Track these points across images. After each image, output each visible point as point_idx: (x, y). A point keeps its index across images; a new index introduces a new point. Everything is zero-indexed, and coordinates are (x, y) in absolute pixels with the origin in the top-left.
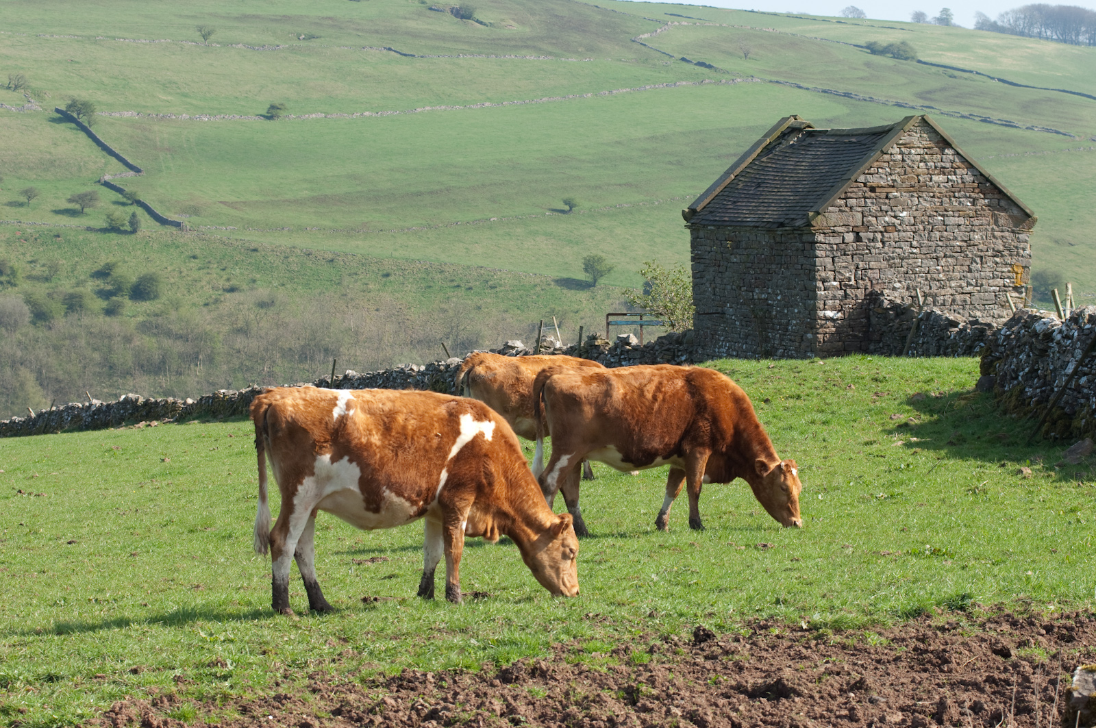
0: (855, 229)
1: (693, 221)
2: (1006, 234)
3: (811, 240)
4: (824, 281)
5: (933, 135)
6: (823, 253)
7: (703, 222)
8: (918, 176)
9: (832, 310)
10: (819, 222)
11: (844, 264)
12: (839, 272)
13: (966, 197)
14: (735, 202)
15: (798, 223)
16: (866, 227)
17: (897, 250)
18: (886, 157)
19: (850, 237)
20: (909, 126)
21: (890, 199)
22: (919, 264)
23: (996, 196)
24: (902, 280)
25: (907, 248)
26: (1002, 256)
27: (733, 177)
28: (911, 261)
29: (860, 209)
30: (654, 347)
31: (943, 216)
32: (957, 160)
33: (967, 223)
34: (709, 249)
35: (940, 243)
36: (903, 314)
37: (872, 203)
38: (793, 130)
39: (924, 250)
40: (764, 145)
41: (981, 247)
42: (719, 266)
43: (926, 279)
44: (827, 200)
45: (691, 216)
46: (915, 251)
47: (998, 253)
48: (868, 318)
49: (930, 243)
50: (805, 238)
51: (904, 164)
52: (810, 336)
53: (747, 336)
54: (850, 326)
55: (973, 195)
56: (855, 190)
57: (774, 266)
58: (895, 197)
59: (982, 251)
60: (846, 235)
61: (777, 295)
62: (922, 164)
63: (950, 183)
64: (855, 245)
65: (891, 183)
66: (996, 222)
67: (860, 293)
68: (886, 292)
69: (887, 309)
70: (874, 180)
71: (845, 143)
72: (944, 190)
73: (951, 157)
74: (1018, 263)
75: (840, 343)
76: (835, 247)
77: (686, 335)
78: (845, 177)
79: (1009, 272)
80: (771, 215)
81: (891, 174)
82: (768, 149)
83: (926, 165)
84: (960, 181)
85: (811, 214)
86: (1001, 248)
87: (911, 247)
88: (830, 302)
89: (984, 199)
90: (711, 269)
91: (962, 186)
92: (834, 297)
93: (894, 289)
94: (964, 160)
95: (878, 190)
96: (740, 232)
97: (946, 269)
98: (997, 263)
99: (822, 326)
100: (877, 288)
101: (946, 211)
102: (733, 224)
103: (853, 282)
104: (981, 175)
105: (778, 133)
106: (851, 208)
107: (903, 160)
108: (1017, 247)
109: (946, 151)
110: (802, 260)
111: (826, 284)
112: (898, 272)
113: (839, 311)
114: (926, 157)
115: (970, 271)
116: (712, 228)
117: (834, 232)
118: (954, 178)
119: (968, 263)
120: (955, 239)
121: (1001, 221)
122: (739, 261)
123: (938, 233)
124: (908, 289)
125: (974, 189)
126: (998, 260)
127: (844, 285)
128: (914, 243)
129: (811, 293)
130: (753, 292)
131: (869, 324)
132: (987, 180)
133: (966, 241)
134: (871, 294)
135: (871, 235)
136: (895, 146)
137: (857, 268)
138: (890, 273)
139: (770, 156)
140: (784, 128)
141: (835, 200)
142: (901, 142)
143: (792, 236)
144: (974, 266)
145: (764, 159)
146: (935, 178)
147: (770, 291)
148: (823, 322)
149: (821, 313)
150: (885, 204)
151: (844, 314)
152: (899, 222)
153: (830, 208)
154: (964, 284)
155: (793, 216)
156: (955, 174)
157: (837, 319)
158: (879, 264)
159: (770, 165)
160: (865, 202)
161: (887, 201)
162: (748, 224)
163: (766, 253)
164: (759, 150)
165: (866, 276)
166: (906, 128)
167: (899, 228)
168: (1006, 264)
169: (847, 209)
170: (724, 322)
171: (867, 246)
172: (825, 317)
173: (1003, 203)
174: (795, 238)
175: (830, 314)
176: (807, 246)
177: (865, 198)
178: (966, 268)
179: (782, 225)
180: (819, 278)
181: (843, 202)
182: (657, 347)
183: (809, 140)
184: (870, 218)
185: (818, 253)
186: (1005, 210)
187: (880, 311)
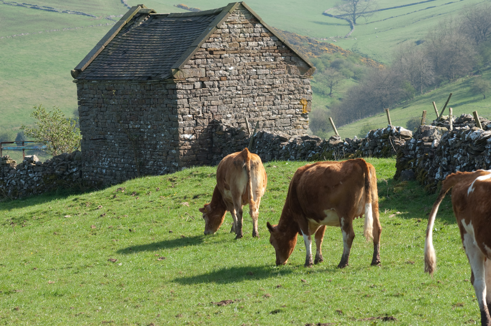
0: (201, 79)
1: (79, 78)
2: (296, 79)
3: (173, 88)
4: (183, 114)
5: (248, 15)
6: (182, 96)
7: (88, 78)
8: (239, 42)
9: (188, 134)
10: (178, 75)
11: (195, 103)
12: (192, 108)
13: (270, 56)
14: (109, 64)
15: (163, 77)
16: (208, 77)
17: (228, 92)
18: (219, 31)
19: (198, 85)
20: (233, 9)
21: (222, 58)
22: (242, 101)
23: (289, 54)
24: (232, 112)
25: (234, 91)
26: (294, 94)
27: (103, 47)
28: (237, 99)
29: (204, 66)
30: (52, 164)
31: (256, 69)
32: (263, 31)
33: (271, 73)
34: (92, 96)
35: (255, 87)
36: (236, 134)
37: (211, 62)
38: (142, 15)
39: (245, 92)
40: (122, 25)
41: (280, 88)
42: (101, 107)
43: (247, 111)
44: (183, 60)
45: (77, 74)
46: (239, 92)
47: (291, 92)
48: (211, 138)
49: (249, 87)
50: (168, 86)
51: (231, 35)
52: (174, 151)
53: (124, 153)
54: (200, 144)
55: (274, 54)
56: (200, 53)
57: (144, 106)
58: (226, 57)
59: (281, 91)
60: (196, 83)
61: (148, 125)
62: (241, 35)
63: (260, 47)
64: (201, 90)
65: (222, 48)
66: (289, 72)
67: (206, 122)
68: (223, 120)
69: (226, 132)
70: (212, 47)
71: (184, 22)
72: (256, 51)
73: (260, 30)
74: (304, 99)
75: (195, 155)
76: (189, 91)
77: (75, 154)
78: (193, 45)
79: (299, 104)
80: (140, 72)
81: (222, 42)
82: (126, 28)
83: (244, 35)
84: (266, 45)
85: (173, 70)
86: (293, 89)
87: (237, 90)
88: (187, 129)
89: (282, 56)
90: (94, 110)
91: (267, 48)
92: (189, 125)
93: (227, 118)
94: (268, 31)
95: (215, 53)
96: (117, 84)
97: (259, 104)
98: (290, 99)
99: (182, 145)
100: (217, 118)
101: (258, 65)
102: (112, 78)
103: (201, 115)
104: (279, 40)
105: (131, 17)
106: (198, 65)
107: (230, 33)
108: (303, 88)
109: (257, 25)
110: (166, 101)
111: (184, 116)
112: (229, 107)
113: (193, 134)
114: (244, 30)
115: (274, 105)
116: (96, 82)
117: (188, 82)
118: (262, 43)
119: (273, 99)
120: (264, 84)
121: (293, 71)
122: (116, 103)
123: (253, 80)
124: (236, 118)
125: (275, 50)
126: (291, 96)
127: (195, 117)
128: (239, 87)
129: (174, 123)
130: (128, 124)
131: (212, 142)
132: (283, 44)
133: (271, 85)
134: (213, 122)
135: (211, 83)
136: (224, 23)
137: (204, 105)
138: (224, 108)
139: (128, 32)
140: (134, 13)
141: (188, 60)
142: (228, 20)
143: (158, 85)
144: (277, 101)
145: (124, 35)
146: (250, 44)
147: (142, 122)
148: (183, 142)
149: (182, 136)
150: (220, 62)
151: (196, 136)
152: (228, 73)
153: (185, 66)
154: (271, 114)
155: (157, 72)
156: (263, 41)
157: (192, 140)
158: (217, 102)
159: (129, 38)
160: (207, 61)
161: (221, 60)
162: (124, 78)
163: (138, 98)
164: (120, 29)
165: (209, 110)
166: (231, 11)
167: (229, 77)
168: (297, 99)
169: (196, 66)
170: (106, 145)
171: (209, 90)
172: (184, 138)
173: (293, 59)
174: (161, 86)
175: (187, 136)
176: (170, 92)
177: (207, 58)
178: (271, 103)
179: (150, 78)
180: (179, 112)
181: (193, 62)
182: (54, 163)
183: (155, 21)
184: (210, 72)
185: (179, 96)
186: (295, 64)
187: (220, 133)
